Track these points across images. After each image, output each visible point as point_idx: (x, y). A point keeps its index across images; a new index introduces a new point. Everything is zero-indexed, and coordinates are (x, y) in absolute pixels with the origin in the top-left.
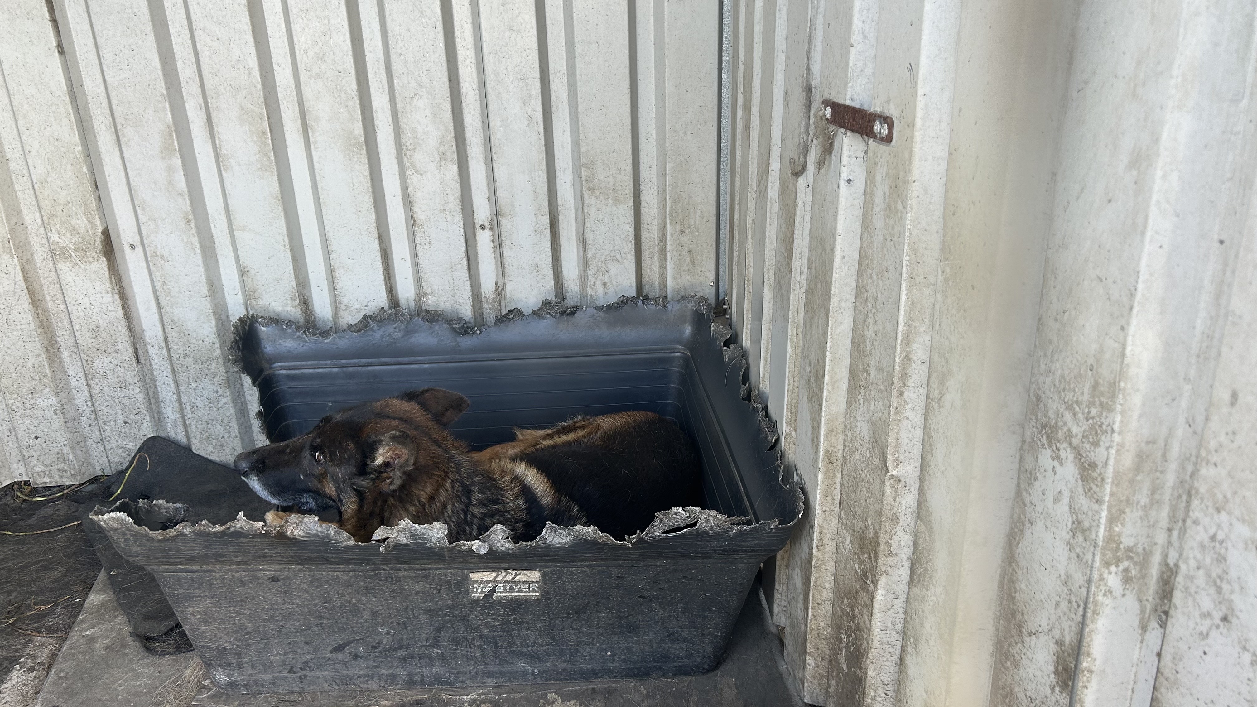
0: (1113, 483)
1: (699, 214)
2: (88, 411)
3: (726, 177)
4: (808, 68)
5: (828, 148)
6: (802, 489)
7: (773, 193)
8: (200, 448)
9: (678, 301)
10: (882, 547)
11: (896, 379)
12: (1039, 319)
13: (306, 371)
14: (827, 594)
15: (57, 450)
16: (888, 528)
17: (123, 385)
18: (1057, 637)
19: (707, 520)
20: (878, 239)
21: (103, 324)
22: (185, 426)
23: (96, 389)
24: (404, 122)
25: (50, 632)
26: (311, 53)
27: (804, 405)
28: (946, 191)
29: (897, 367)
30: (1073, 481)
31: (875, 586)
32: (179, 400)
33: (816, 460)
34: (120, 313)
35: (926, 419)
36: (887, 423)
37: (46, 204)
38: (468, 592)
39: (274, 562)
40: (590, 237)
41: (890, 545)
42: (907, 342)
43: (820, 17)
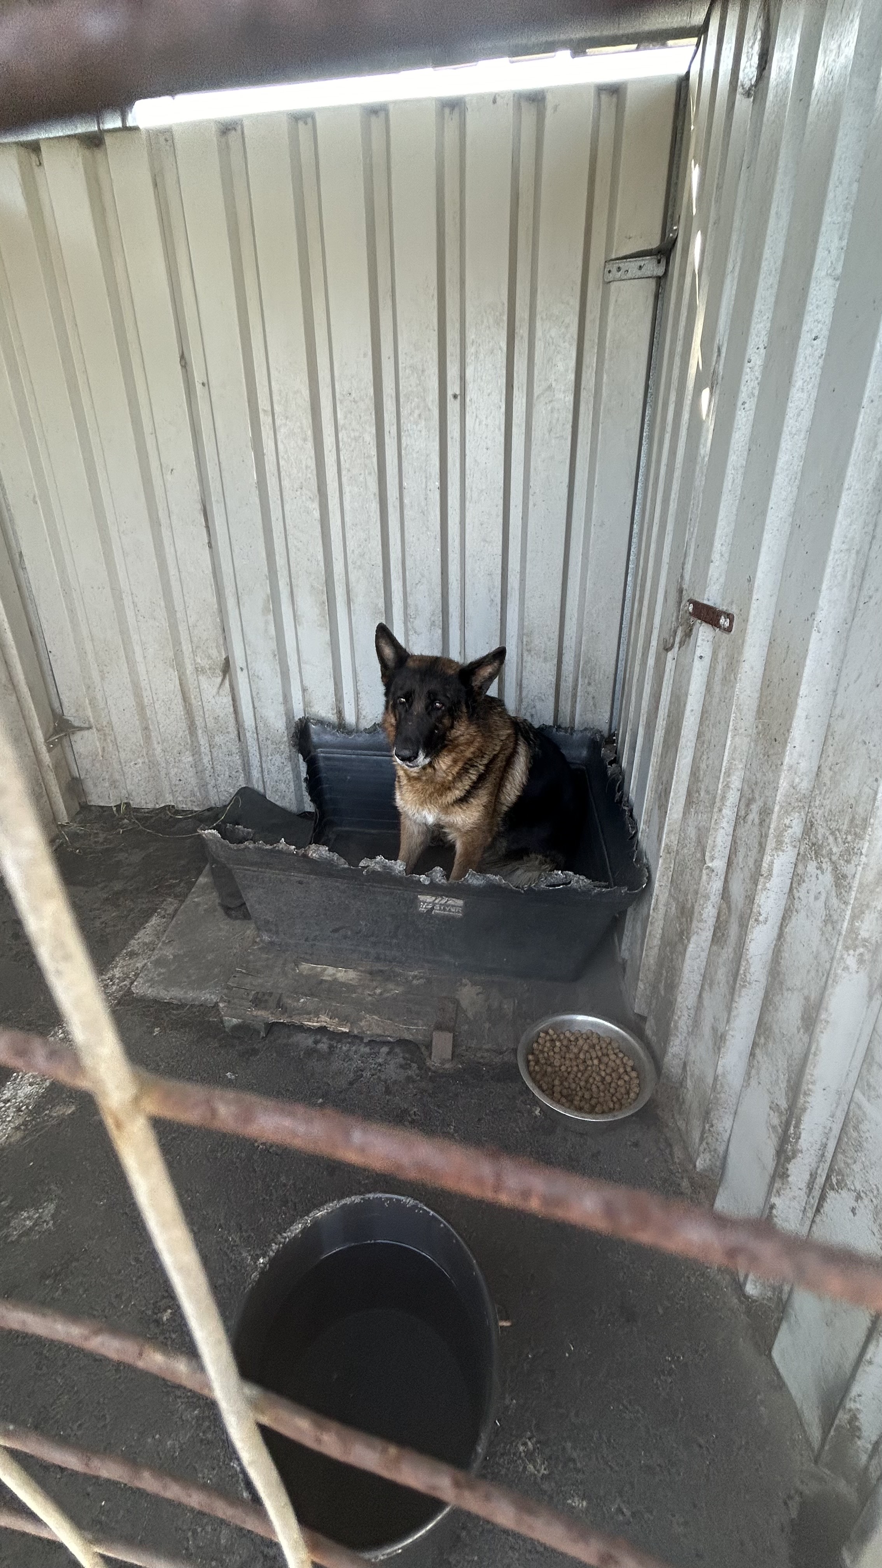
0: (857, 891)
1: (602, 672)
2: (210, 767)
3: (623, 648)
4: (682, 576)
5: (688, 634)
6: (648, 868)
7: (651, 662)
8: (271, 797)
9: (581, 731)
10: (696, 915)
11: (718, 800)
12: (819, 768)
13: (336, 755)
14: (656, 942)
15: (190, 789)
16: (702, 902)
17: (230, 754)
18: (806, 994)
19: (577, 882)
20: (715, 700)
21: (222, 715)
22: (263, 782)
23: (215, 754)
24: (410, 600)
25: (176, 897)
26: (356, 552)
27: (656, 811)
28: (765, 670)
29: (719, 791)
30: (829, 885)
31: (689, 941)
32: (261, 766)
33: (659, 850)
34: (232, 709)
35: (734, 830)
36: (708, 830)
37: (195, 639)
38: (417, 907)
39: (300, 871)
40: (525, 682)
41: (701, 915)
42: (728, 774)
43: (693, 540)
